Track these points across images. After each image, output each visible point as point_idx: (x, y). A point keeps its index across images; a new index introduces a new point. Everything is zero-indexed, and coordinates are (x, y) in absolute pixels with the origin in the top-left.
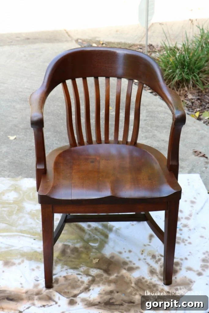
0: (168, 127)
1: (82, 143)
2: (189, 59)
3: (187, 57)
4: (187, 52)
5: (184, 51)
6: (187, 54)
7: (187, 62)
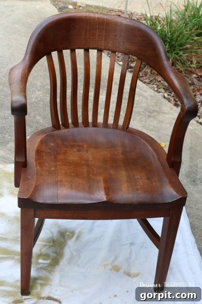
0: (142, 113)
1: (66, 125)
2: (171, 35)
3: (169, 32)
4: (170, 26)
5: (165, 24)
6: (169, 29)
7: (169, 38)
